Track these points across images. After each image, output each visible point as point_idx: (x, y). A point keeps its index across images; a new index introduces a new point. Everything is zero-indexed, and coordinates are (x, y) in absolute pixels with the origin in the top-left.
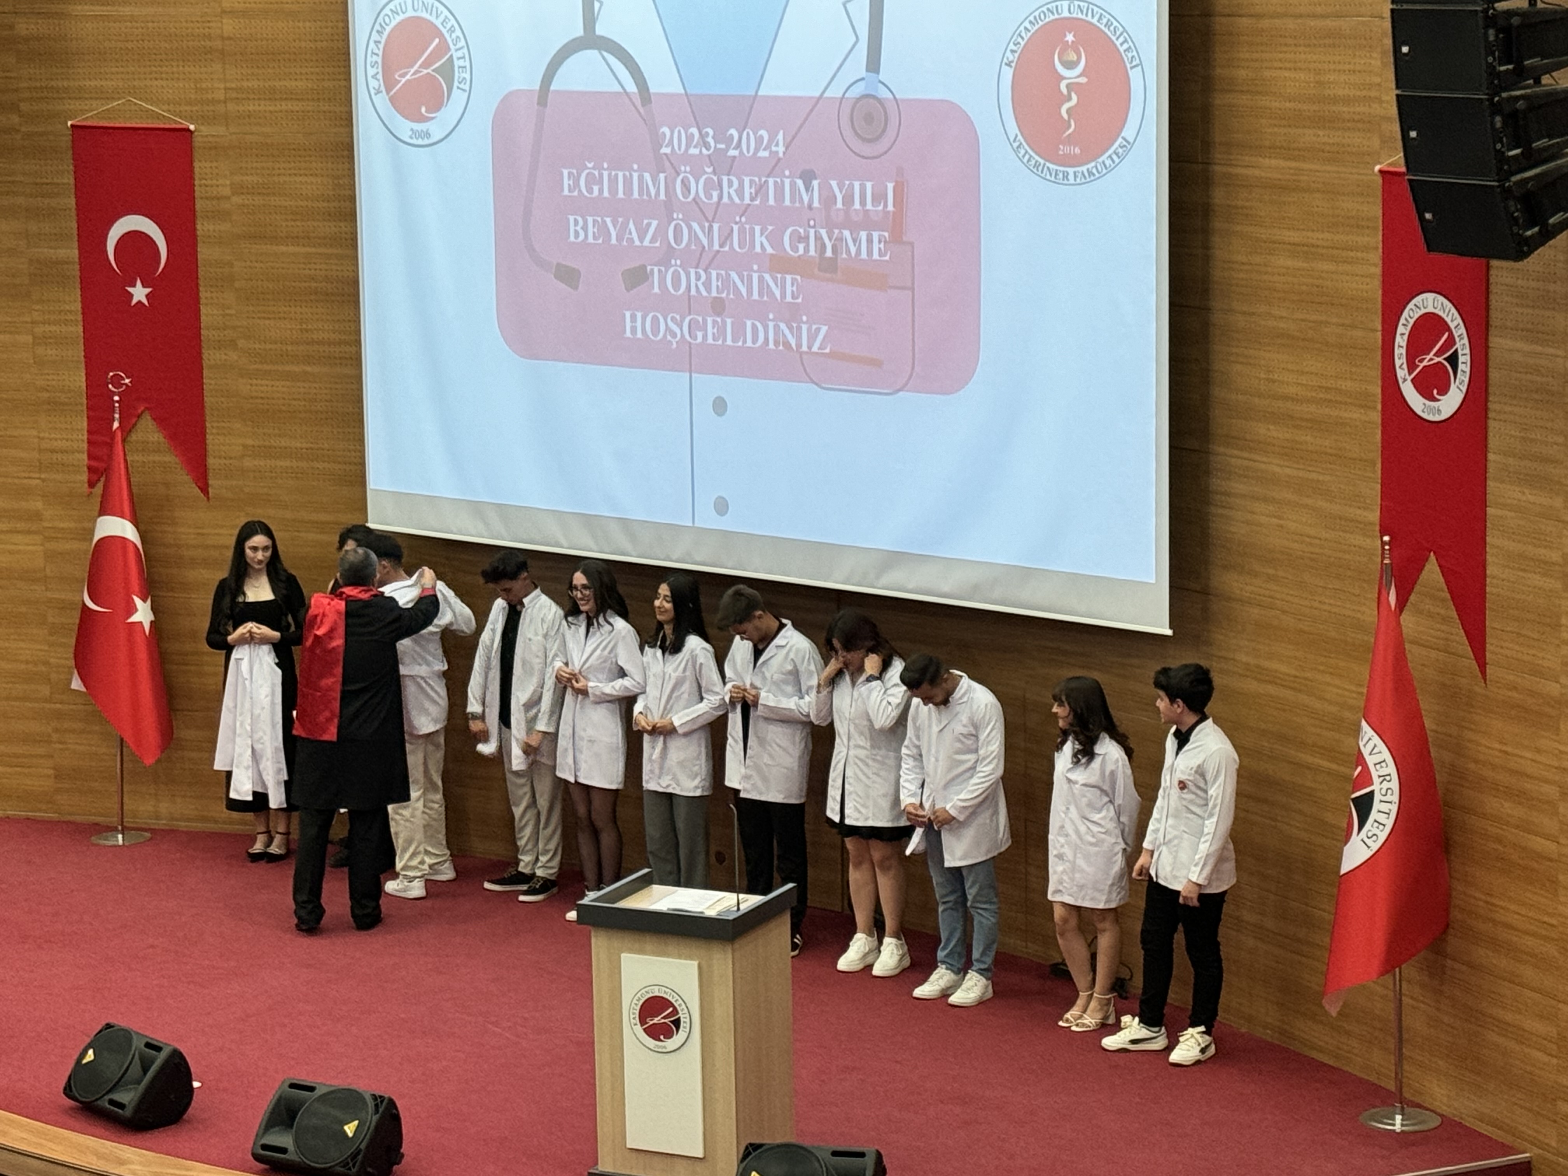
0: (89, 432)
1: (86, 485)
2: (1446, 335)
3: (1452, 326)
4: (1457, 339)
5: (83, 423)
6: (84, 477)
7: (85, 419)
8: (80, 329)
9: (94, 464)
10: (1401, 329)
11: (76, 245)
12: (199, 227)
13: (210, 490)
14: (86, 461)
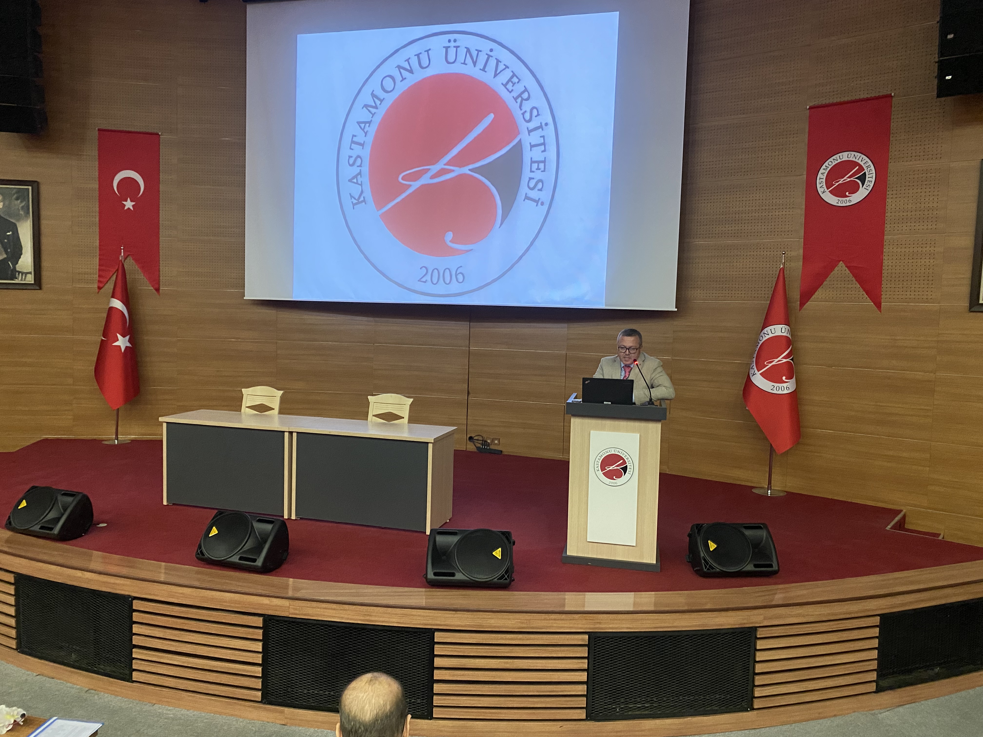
0: (99, 265)
1: (97, 289)
2: (858, 167)
3: (862, 164)
4: (865, 168)
5: (97, 261)
6: (96, 286)
7: (98, 259)
8: (97, 219)
9: (101, 279)
10: (822, 171)
11: (98, 182)
12: (161, 177)
13: (161, 291)
14: (97, 278)
